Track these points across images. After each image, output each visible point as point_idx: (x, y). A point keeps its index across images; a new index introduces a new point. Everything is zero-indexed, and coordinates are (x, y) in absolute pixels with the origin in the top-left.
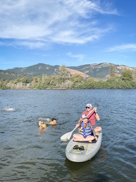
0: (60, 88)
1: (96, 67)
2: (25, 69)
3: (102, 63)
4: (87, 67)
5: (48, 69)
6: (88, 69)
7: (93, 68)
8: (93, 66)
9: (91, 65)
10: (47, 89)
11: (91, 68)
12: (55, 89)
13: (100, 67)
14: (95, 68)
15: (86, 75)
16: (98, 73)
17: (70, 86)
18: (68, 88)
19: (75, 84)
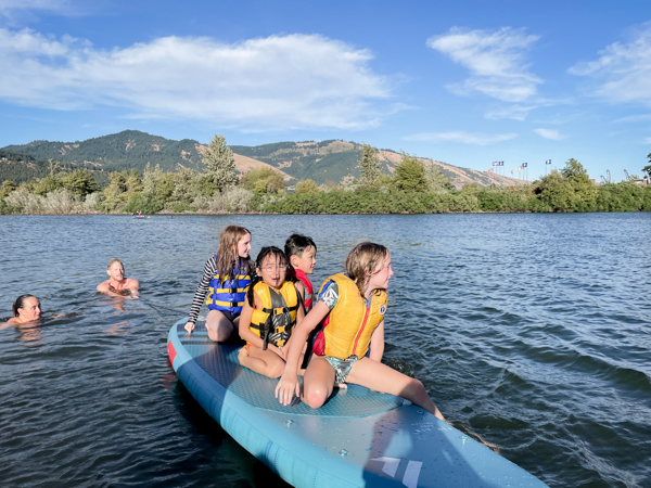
0: (208, 212)
1: (312, 152)
2: (76, 146)
3: (331, 142)
4: (287, 151)
5: (158, 150)
6: (289, 157)
7: (305, 155)
8: (305, 147)
9: (299, 145)
10: (162, 212)
11: (298, 154)
12: (191, 212)
13: (323, 152)
14: (309, 153)
15: (283, 173)
16: (318, 168)
17: (244, 206)
18: (237, 209)
19: (257, 199)
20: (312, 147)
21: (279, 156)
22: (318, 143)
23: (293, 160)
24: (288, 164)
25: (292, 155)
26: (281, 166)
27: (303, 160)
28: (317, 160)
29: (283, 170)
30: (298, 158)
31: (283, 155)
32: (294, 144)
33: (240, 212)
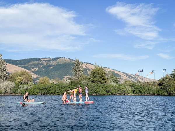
1: (49, 63)
3: (59, 58)
4: (36, 62)
6: (36, 65)
7: (45, 65)
8: (45, 61)
9: (42, 59)
11: (41, 64)
13: (55, 63)
14: (47, 64)
15: (33, 74)
16: (52, 71)
17: (9, 91)
18: (5, 92)
19: (17, 87)
20: (49, 61)
21: (31, 65)
22: (52, 59)
23: (39, 67)
24: (36, 69)
25: (38, 64)
26: (33, 70)
27: (44, 67)
28: (51, 67)
29: (33, 72)
30: (42, 66)
31: (33, 65)
32: (40, 59)
33: (7, 94)
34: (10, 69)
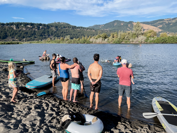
0: (133, 43)
1: (170, 22)
2: (103, 25)
4: (161, 22)
5: (122, 25)
6: (161, 24)
7: (167, 23)
8: (167, 20)
9: (165, 20)
10: (122, 43)
11: (164, 23)
12: (129, 43)
13: (174, 21)
14: (168, 22)
15: (159, 29)
16: (171, 27)
17: (144, 41)
18: (141, 42)
19: (148, 39)
20: (170, 20)
21: (158, 24)
22: (172, 19)
23: (163, 25)
24: (161, 26)
25: (162, 23)
26: (158, 27)
27: (166, 24)
28: (171, 24)
29: (159, 28)
30: (165, 24)
31: (159, 23)
32: (164, 19)
33: (142, 43)
34: (145, 27)
